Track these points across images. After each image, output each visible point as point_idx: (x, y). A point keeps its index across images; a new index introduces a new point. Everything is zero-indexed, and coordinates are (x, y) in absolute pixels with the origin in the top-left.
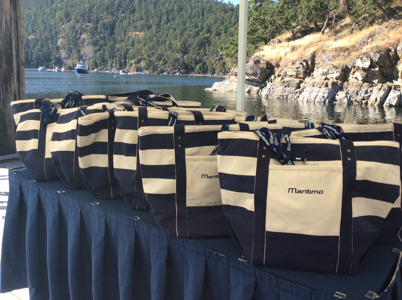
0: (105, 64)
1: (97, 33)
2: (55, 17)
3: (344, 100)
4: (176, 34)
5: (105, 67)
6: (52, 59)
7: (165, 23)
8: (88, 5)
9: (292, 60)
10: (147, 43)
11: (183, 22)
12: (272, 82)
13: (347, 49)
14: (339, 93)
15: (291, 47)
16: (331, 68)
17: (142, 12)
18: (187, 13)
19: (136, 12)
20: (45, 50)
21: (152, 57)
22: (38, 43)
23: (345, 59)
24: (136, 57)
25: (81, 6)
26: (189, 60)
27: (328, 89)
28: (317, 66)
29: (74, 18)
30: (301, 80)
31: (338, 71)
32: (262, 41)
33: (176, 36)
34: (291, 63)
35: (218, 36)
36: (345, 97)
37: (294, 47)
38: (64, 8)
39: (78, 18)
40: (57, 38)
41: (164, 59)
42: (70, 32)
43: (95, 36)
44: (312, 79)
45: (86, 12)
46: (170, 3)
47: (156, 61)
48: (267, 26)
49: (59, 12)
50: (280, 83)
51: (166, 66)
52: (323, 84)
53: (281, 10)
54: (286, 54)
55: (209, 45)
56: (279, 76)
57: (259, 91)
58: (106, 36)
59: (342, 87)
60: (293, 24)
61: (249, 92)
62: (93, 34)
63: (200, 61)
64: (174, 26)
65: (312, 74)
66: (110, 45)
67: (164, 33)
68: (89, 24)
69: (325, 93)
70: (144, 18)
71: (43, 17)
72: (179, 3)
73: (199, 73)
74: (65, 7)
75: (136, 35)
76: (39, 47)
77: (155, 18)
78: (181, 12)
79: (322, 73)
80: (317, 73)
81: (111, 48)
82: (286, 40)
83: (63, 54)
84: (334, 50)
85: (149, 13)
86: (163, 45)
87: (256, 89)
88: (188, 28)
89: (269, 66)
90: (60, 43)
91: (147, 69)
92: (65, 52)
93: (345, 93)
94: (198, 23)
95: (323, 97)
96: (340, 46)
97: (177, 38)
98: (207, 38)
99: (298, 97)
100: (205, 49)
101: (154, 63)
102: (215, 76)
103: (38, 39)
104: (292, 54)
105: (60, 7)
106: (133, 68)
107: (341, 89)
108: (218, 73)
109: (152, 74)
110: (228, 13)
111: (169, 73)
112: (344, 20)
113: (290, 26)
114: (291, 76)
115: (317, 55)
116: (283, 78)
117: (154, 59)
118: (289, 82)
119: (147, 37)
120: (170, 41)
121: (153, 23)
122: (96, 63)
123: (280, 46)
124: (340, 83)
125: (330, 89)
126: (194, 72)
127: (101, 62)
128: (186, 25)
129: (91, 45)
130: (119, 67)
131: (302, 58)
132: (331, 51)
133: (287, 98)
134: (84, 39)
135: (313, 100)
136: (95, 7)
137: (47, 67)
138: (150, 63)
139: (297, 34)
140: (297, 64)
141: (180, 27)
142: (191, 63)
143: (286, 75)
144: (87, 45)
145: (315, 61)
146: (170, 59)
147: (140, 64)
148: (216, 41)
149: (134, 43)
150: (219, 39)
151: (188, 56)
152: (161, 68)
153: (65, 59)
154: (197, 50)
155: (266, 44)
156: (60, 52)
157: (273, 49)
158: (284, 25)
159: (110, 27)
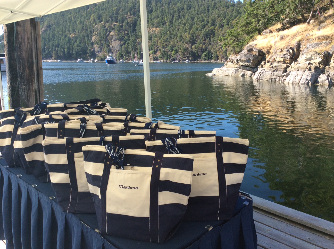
0: (128, 55)
1: (122, 30)
2: (90, 19)
3: (326, 82)
4: (186, 28)
5: (128, 58)
6: (88, 52)
7: (177, 20)
8: (115, 8)
9: (280, 47)
10: (162, 36)
11: (191, 18)
12: (262, 67)
13: (329, 37)
14: (321, 76)
15: (280, 37)
16: (314, 55)
17: (158, 11)
18: (195, 11)
19: (153, 12)
20: (82, 45)
21: (166, 48)
22: (77, 40)
23: (327, 46)
24: (153, 49)
25: (110, 9)
26: (196, 49)
27: (311, 73)
28: (302, 52)
29: (104, 19)
30: (287, 65)
31: (320, 57)
32: (255, 32)
33: (186, 29)
34: (280, 50)
35: (221, 28)
36: (327, 79)
37: (283, 37)
38: (96, 11)
39: (108, 19)
40: (91, 36)
41: (175, 49)
42: (102, 30)
43: (121, 33)
44: (298, 64)
45: (114, 14)
46: (181, 3)
47: (169, 51)
48: (260, 19)
49: (93, 15)
50: (269, 68)
51: (177, 55)
52: (306, 69)
53: (271, 5)
54: (276, 43)
55: (214, 36)
56: (268, 62)
57: (251, 75)
58: (130, 33)
59: (324, 70)
60: (282, 17)
61: (243, 76)
62: (119, 31)
63: (206, 49)
64: (184, 21)
65: (297, 59)
66: (132, 39)
67: (175, 28)
68: (116, 23)
69: (308, 76)
70: (159, 16)
71: (80, 19)
72: (189, 3)
73: (205, 60)
74: (98, 11)
75: (153, 31)
76: (78, 43)
77: (168, 16)
78: (190, 9)
79: (306, 58)
80: (302, 59)
81: (134, 42)
82: (277, 30)
83: (96, 48)
84: (317, 38)
85: (163, 12)
86: (175, 38)
87: (249, 73)
88: (196, 23)
89: (261, 53)
90: (94, 39)
91: (162, 58)
92: (98, 46)
93: (327, 76)
94: (204, 18)
95: (307, 79)
96: (323, 35)
97: (187, 32)
98: (212, 30)
99: (285, 80)
100: (210, 39)
101: (167, 53)
102: (219, 62)
103: (77, 36)
104: (281, 43)
105: (94, 11)
106: (151, 58)
107: (323, 72)
108: (221, 59)
109: (166, 62)
110: (230, 8)
111: (179, 61)
112: (328, 12)
113: (279, 19)
114: (279, 62)
115: (302, 43)
116: (271, 64)
117: (167, 50)
118: (277, 67)
119: (162, 32)
120: (181, 34)
121: (167, 20)
122: (122, 55)
123: (271, 35)
124: (322, 67)
125: (313, 73)
126: (200, 58)
127: (125, 54)
128: (194, 20)
129: (118, 40)
130: (140, 57)
131: (289, 46)
132: (315, 39)
133: (275, 81)
134: (112, 36)
135: (298, 82)
136: (121, 9)
137: (84, 59)
138: (165, 53)
139: (286, 25)
140: (285, 52)
141: (189, 22)
142: (198, 52)
143: (274, 61)
144: (115, 41)
145: (300, 48)
146: (180, 49)
147: (156, 54)
148: (219, 32)
149: (151, 37)
150: (222, 30)
151: (196, 46)
152: (173, 57)
153: (98, 52)
154: (203, 41)
155: (260, 34)
156: (94, 47)
157: (264, 38)
158: (274, 18)
159: (132, 25)
